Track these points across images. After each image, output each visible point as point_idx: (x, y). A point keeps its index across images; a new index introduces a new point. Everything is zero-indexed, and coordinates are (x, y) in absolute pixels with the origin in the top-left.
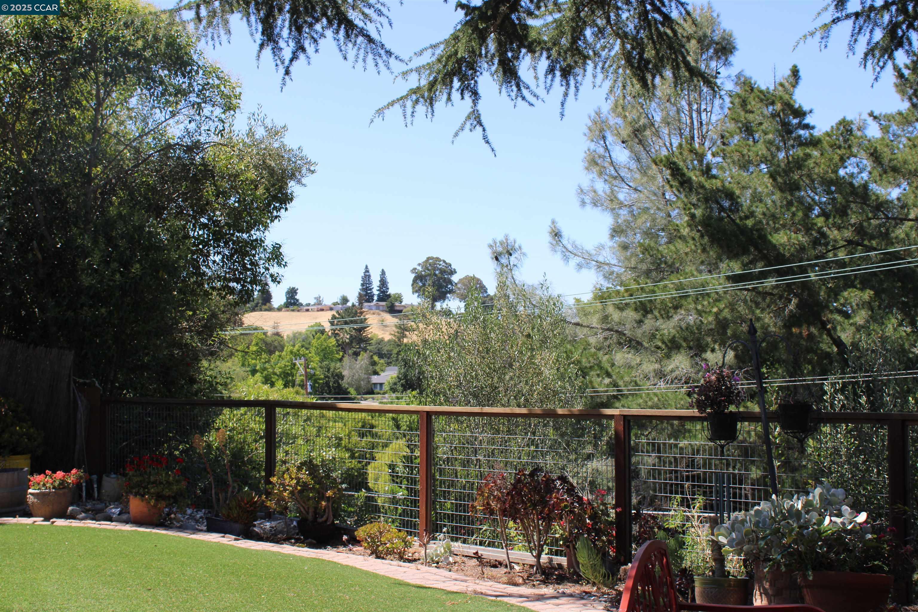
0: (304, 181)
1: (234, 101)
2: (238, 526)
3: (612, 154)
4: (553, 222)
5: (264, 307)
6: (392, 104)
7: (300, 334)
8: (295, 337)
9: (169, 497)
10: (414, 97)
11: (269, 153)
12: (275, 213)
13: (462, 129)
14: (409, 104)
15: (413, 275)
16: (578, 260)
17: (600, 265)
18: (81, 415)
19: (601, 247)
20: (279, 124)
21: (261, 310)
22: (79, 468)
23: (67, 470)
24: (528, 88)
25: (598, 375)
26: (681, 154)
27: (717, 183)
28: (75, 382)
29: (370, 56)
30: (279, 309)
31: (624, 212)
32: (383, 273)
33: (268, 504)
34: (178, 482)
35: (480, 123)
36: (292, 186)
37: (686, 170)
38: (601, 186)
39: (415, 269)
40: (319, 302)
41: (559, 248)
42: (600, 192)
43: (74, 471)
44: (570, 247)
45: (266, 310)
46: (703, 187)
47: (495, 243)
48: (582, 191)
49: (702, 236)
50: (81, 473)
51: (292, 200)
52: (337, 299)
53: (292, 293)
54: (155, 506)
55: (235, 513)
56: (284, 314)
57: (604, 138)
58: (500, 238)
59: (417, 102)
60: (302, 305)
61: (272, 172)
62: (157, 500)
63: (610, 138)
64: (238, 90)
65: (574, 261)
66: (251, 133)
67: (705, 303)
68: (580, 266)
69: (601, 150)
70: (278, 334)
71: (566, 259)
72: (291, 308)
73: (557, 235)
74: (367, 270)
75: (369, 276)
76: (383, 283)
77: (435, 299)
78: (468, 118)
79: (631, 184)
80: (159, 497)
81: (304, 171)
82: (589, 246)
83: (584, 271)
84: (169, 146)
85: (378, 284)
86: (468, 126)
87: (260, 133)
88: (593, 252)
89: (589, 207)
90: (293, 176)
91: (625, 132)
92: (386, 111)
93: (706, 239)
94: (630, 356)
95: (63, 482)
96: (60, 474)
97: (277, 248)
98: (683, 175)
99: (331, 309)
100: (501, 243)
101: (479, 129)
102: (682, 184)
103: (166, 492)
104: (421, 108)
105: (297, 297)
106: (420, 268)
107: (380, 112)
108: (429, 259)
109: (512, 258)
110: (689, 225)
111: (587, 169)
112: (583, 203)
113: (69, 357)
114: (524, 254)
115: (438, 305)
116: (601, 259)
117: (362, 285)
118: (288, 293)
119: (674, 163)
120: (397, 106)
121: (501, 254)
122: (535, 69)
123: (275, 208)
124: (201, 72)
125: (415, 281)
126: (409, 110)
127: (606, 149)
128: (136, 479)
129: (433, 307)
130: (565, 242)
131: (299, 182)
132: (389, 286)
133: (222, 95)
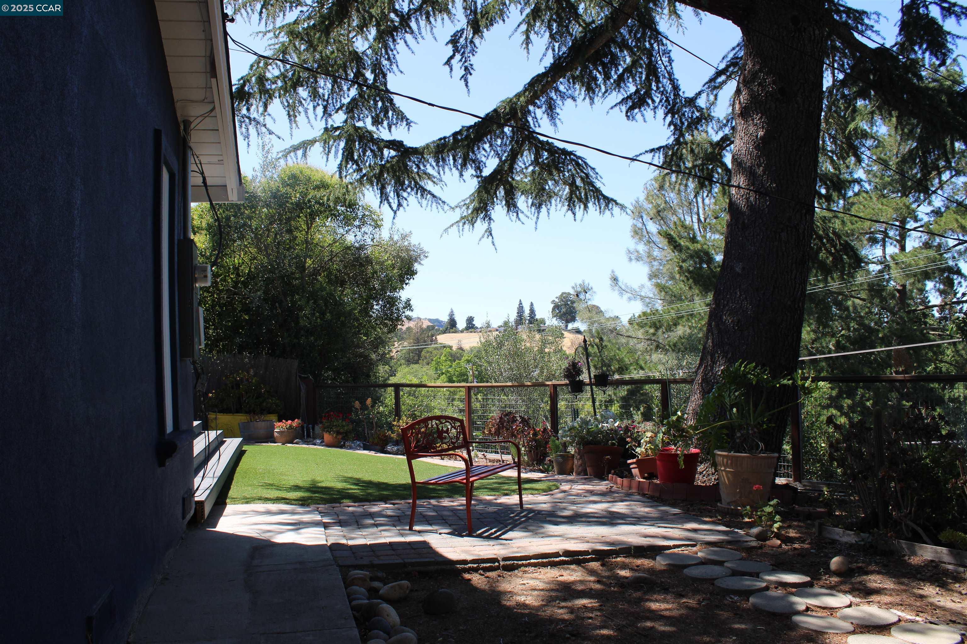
0: (422, 262)
1: (379, 223)
2: (378, 447)
3: (647, 227)
4: (613, 272)
5: (451, 330)
6: (452, 225)
7: (475, 348)
8: (472, 350)
9: (343, 433)
10: (463, 221)
11: (401, 249)
12: (407, 281)
13: (483, 237)
14: (461, 224)
15: (553, 305)
16: (629, 295)
17: (642, 298)
18: (303, 394)
19: (643, 286)
20: (407, 231)
21: (449, 333)
22: (298, 419)
23: (293, 420)
24: (523, 213)
25: (635, 369)
26: (676, 228)
27: (699, 246)
28: (300, 377)
29: (434, 204)
30: (462, 332)
31: (656, 263)
32: (532, 304)
33: (392, 435)
34: (348, 425)
35: (491, 234)
36: (416, 266)
37: (677, 239)
38: (642, 248)
39: (554, 301)
40: (488, 325)
41: (617, 288)
42: (641, 252)
43: (296, 420)
44: (623, 287)
45: (453, 332)
46: (689, 248)
47: (576, 286)
48: (629, 251)
49: (688, 280)
50: (300, 421)
51: (416, 273)
52: (501, 323)
53: (470, 320)
54: (336, 437)
55: (376, 441)
56: (465, 335)
57: (642, 217)
58: (579, 282)
59: (464, 223)
60: (477, 328)
61: (402, 260)
62: (337, 434)
63: (645, 217)
64: (381, 217)
65: (626, 296)
66: (391, 238)
67: (693, 321)
68: (630, 299)
69: (640, 225)
70: (461, 349)
71: (621, 294)
72: (470, 330)
73: (615, 280)
74: (521, 303)
75: (522, 307)
76: (532, 311)
77: (568, 322)
78: (486, 231)
79: (660, 246)
80: (338, 433)
81: (422, 257)
82: (635, 286)
83: (633, 302)
84: (348, 248)
85: (529, 312)
86: (486, 236)
87: (396, 238)
88: (638, 290)
89: (634, 262)
90: (416, 260)
91: (653, 212)
92: (449, 230)
93: (691, 281)
94: (662, 356)
95: (291, 426)
96: (290, 422)
97: (409, 300)
98: (676, 242)
99: (497, 330)
100: (580, 285)
101: (490, 237)
102: (675, 247)
103: (342, 430)
104: (467, 226)
105: (474, 323)
106: (557, 300)
107: (446, 230)
108: (563, 293)
109: (587, 295)
110: (679, 273)
111: (632, 236)
112: (630, 259)
113: (296, 363)
114: (594, 292)
115: (570, 326)
116: (643, 294)
117: (518, 313)
118: (467, 320)
119: (670, 235)
120: (455, 226)
121: (580, 292)
122: (527, 202)
123: (407, 278)
124: (360, 208)
125: (553, 309)
126: (461, 228)
127: (644, 224)
128: (326, 424)
129: (567, 326)
130: (620, 284)
131: (420, 263)
132: (536, 313)
133: (373, 220)
